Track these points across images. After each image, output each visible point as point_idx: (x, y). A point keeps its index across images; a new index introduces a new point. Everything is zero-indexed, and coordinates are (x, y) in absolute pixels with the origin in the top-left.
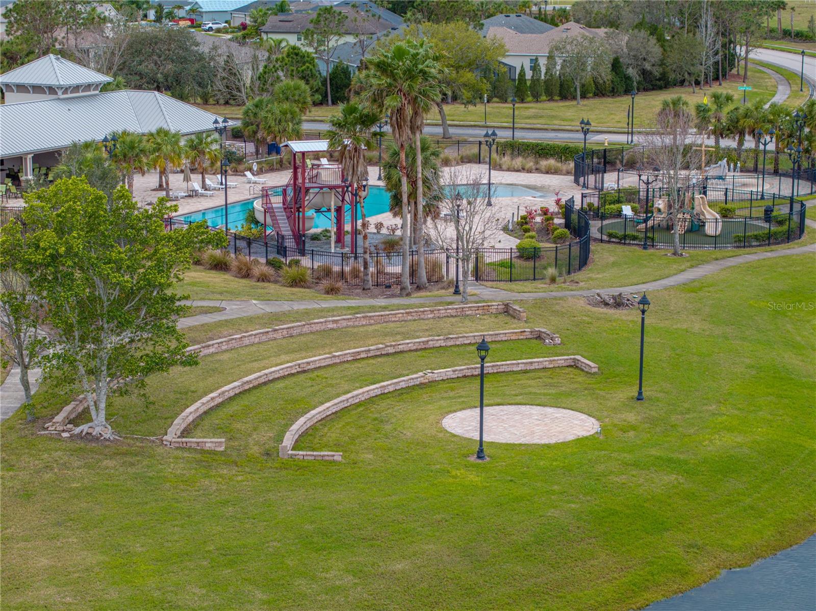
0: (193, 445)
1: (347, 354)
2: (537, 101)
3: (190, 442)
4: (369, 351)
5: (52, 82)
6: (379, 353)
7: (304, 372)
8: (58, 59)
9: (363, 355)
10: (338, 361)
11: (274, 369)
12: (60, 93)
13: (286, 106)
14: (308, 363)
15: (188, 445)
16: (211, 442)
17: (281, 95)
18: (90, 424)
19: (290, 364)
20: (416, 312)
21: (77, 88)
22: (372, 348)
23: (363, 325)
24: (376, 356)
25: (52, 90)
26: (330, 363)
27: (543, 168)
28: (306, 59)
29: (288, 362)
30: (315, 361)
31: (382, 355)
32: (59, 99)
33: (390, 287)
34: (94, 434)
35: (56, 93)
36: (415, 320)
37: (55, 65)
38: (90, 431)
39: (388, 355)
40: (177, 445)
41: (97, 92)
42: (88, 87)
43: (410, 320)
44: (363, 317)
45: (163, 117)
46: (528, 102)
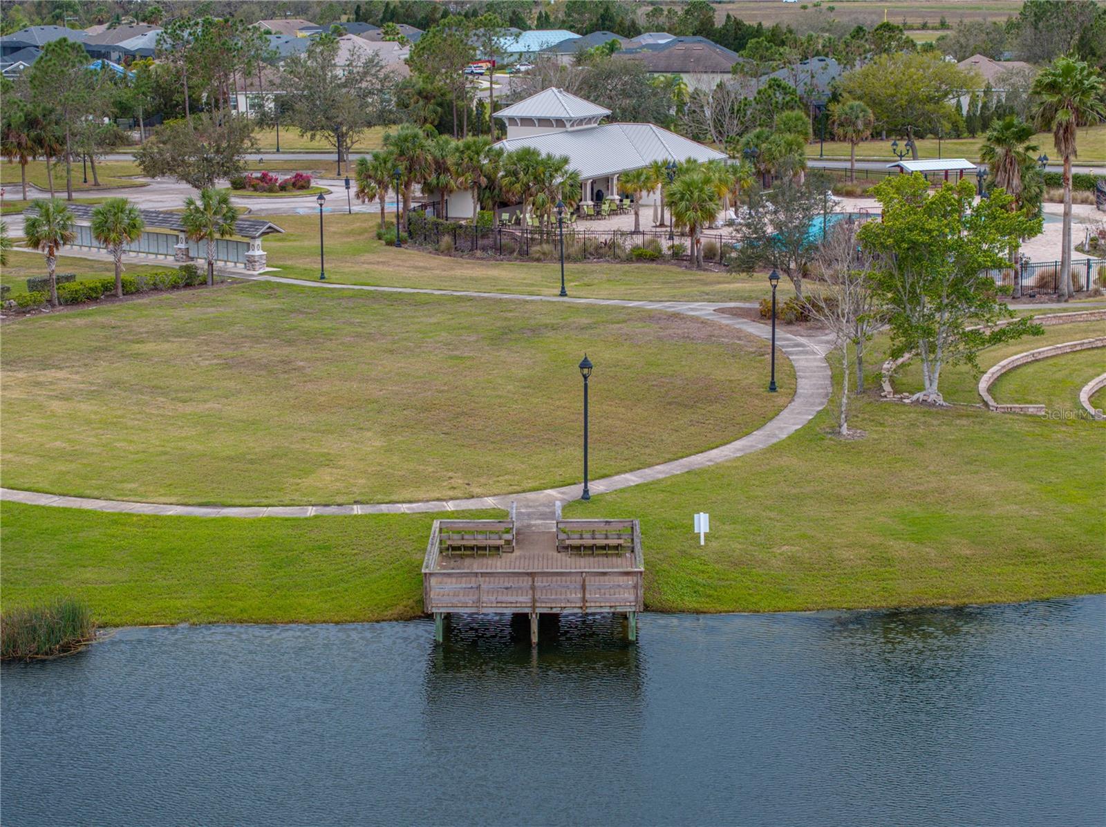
0: (1017, 410)
1: (1066, 346)
2: (974, 137)
3: (1015, 408)
4: (1083, 343)
5: (561, 114)
6: (1090, 346)
7: (1037, 360)
8: (560, 92)
9: (1078, 348)
10: (1060, 352)
11: (1016, 357)
12: (568, 125)
13: (789, 137)
14: (1039, 353)
15: (1013, 410)
16: (1034, 407)
17: (782, 127)
18: (924, 392)
19: (1025, 354)
20: (1099, 313)
21: (581, 121)
22: (1086, 341)
23: (1053, 325)
24: (1089, 349)
25: (560, 122)
26: (1054, 354)
27: (1056, 197)
28: (788, 90)
29: (1022, 352)
30: (1044, 352)
31: (1093, 348)
32: (567, 132)
33: (1034, 296)
34: (929, 400)
35: (564, 126)
36: (1098, 320)
37: (561, 98)
38: (925, 398)
39: (1097, 348)
40: (1003, 410)
41: (596, 125)
42: (589, 120)
43: (1094, 321)
44: (1054, 317)
45: (665, 150)
46: (965, 138)
